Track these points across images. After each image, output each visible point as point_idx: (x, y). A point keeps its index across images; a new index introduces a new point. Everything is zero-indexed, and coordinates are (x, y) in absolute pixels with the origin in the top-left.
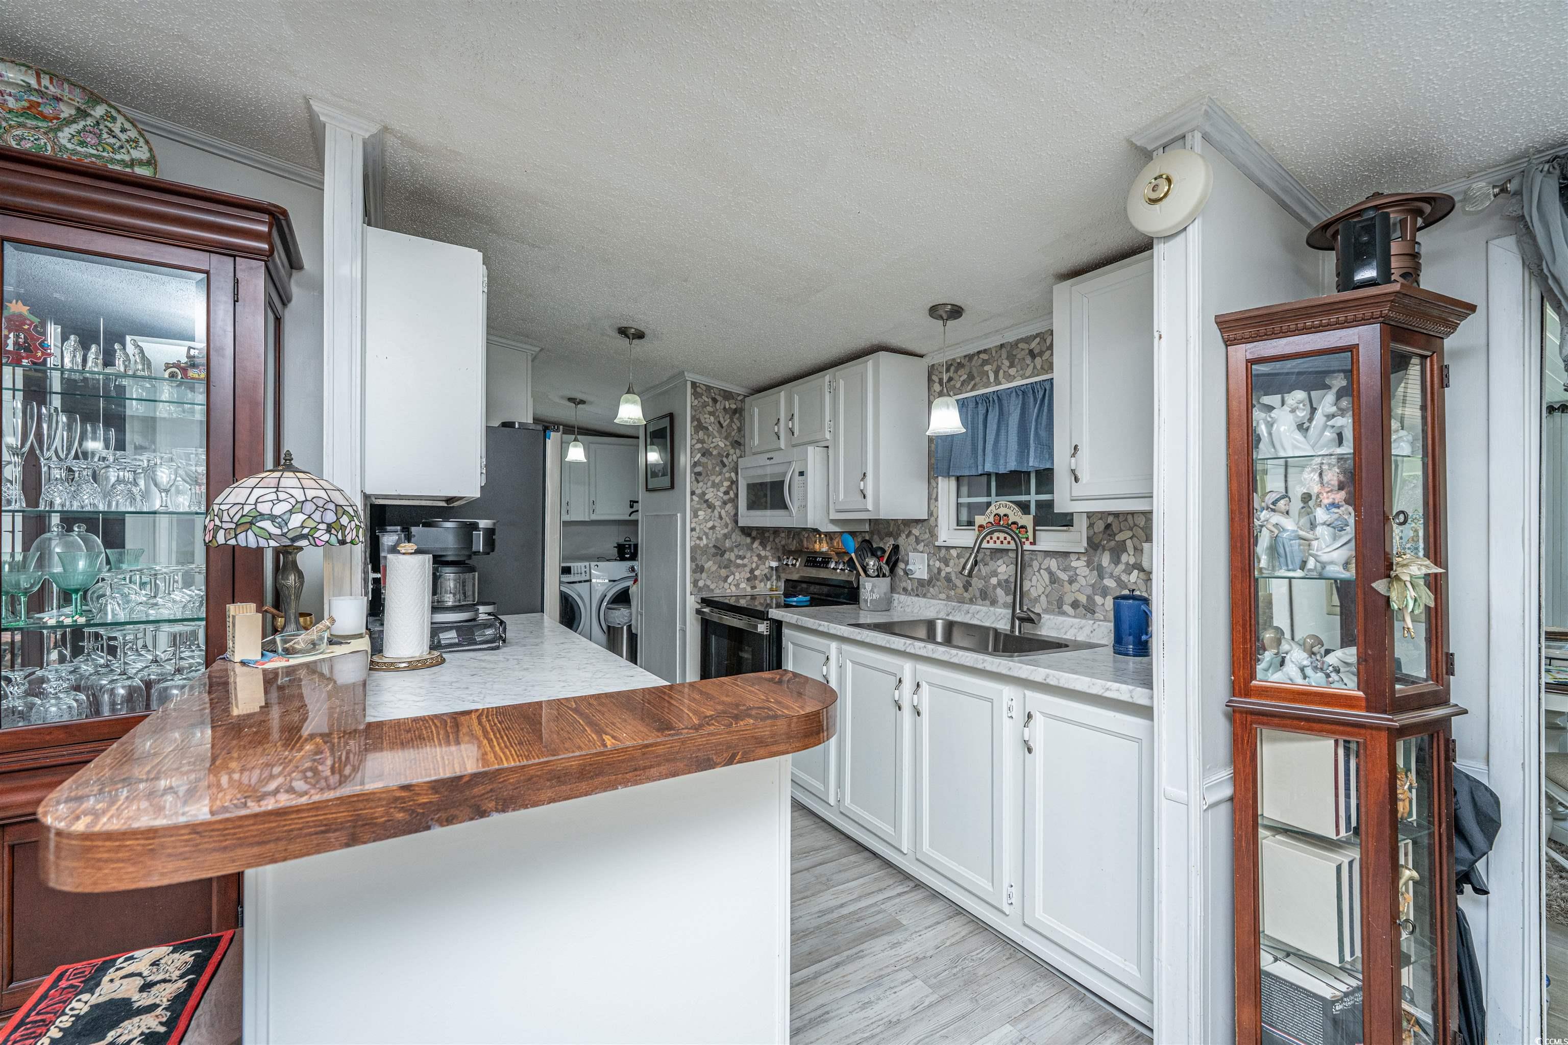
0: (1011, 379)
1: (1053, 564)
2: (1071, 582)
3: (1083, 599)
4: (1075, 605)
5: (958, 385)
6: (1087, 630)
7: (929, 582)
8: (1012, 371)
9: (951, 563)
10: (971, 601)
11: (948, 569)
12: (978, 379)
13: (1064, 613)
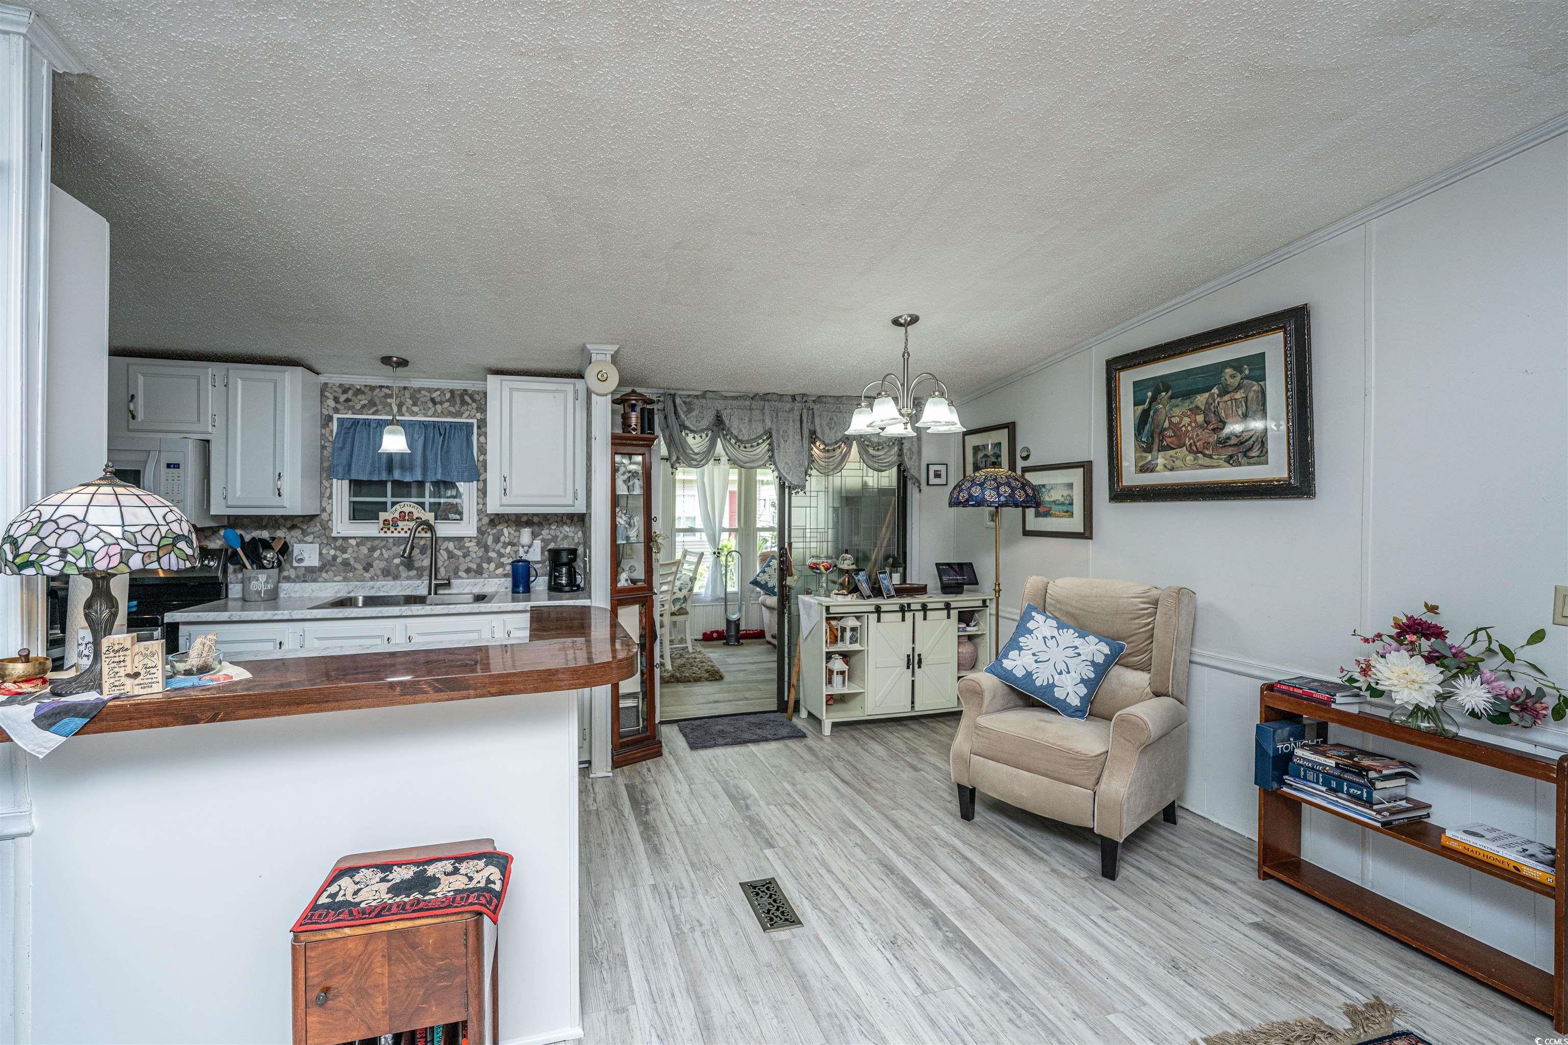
0: (413, 414)
1: (451, 546)
2: (464, 557)
3: (474, 566)
4: (468, 571)
5: (358, 407)
6: (480, 585)
7: (322, 568)
8: (415, 409)
9: (350, 550)
10: (372, 579)
11: (345, 556)
12: (380, 407)
13: (460, 577)
